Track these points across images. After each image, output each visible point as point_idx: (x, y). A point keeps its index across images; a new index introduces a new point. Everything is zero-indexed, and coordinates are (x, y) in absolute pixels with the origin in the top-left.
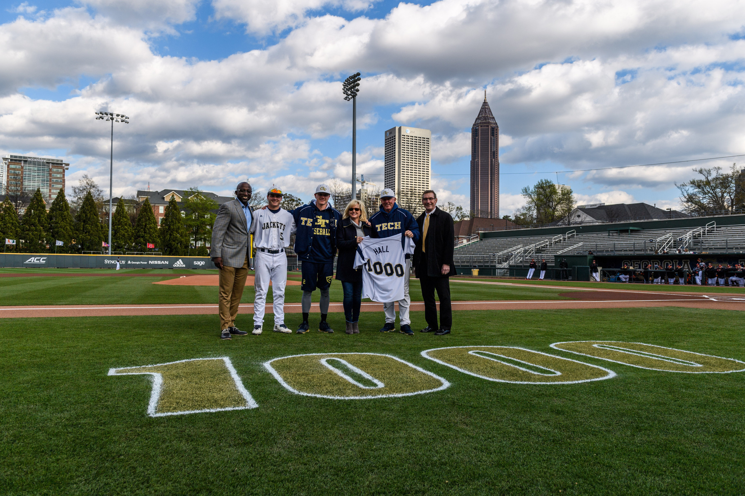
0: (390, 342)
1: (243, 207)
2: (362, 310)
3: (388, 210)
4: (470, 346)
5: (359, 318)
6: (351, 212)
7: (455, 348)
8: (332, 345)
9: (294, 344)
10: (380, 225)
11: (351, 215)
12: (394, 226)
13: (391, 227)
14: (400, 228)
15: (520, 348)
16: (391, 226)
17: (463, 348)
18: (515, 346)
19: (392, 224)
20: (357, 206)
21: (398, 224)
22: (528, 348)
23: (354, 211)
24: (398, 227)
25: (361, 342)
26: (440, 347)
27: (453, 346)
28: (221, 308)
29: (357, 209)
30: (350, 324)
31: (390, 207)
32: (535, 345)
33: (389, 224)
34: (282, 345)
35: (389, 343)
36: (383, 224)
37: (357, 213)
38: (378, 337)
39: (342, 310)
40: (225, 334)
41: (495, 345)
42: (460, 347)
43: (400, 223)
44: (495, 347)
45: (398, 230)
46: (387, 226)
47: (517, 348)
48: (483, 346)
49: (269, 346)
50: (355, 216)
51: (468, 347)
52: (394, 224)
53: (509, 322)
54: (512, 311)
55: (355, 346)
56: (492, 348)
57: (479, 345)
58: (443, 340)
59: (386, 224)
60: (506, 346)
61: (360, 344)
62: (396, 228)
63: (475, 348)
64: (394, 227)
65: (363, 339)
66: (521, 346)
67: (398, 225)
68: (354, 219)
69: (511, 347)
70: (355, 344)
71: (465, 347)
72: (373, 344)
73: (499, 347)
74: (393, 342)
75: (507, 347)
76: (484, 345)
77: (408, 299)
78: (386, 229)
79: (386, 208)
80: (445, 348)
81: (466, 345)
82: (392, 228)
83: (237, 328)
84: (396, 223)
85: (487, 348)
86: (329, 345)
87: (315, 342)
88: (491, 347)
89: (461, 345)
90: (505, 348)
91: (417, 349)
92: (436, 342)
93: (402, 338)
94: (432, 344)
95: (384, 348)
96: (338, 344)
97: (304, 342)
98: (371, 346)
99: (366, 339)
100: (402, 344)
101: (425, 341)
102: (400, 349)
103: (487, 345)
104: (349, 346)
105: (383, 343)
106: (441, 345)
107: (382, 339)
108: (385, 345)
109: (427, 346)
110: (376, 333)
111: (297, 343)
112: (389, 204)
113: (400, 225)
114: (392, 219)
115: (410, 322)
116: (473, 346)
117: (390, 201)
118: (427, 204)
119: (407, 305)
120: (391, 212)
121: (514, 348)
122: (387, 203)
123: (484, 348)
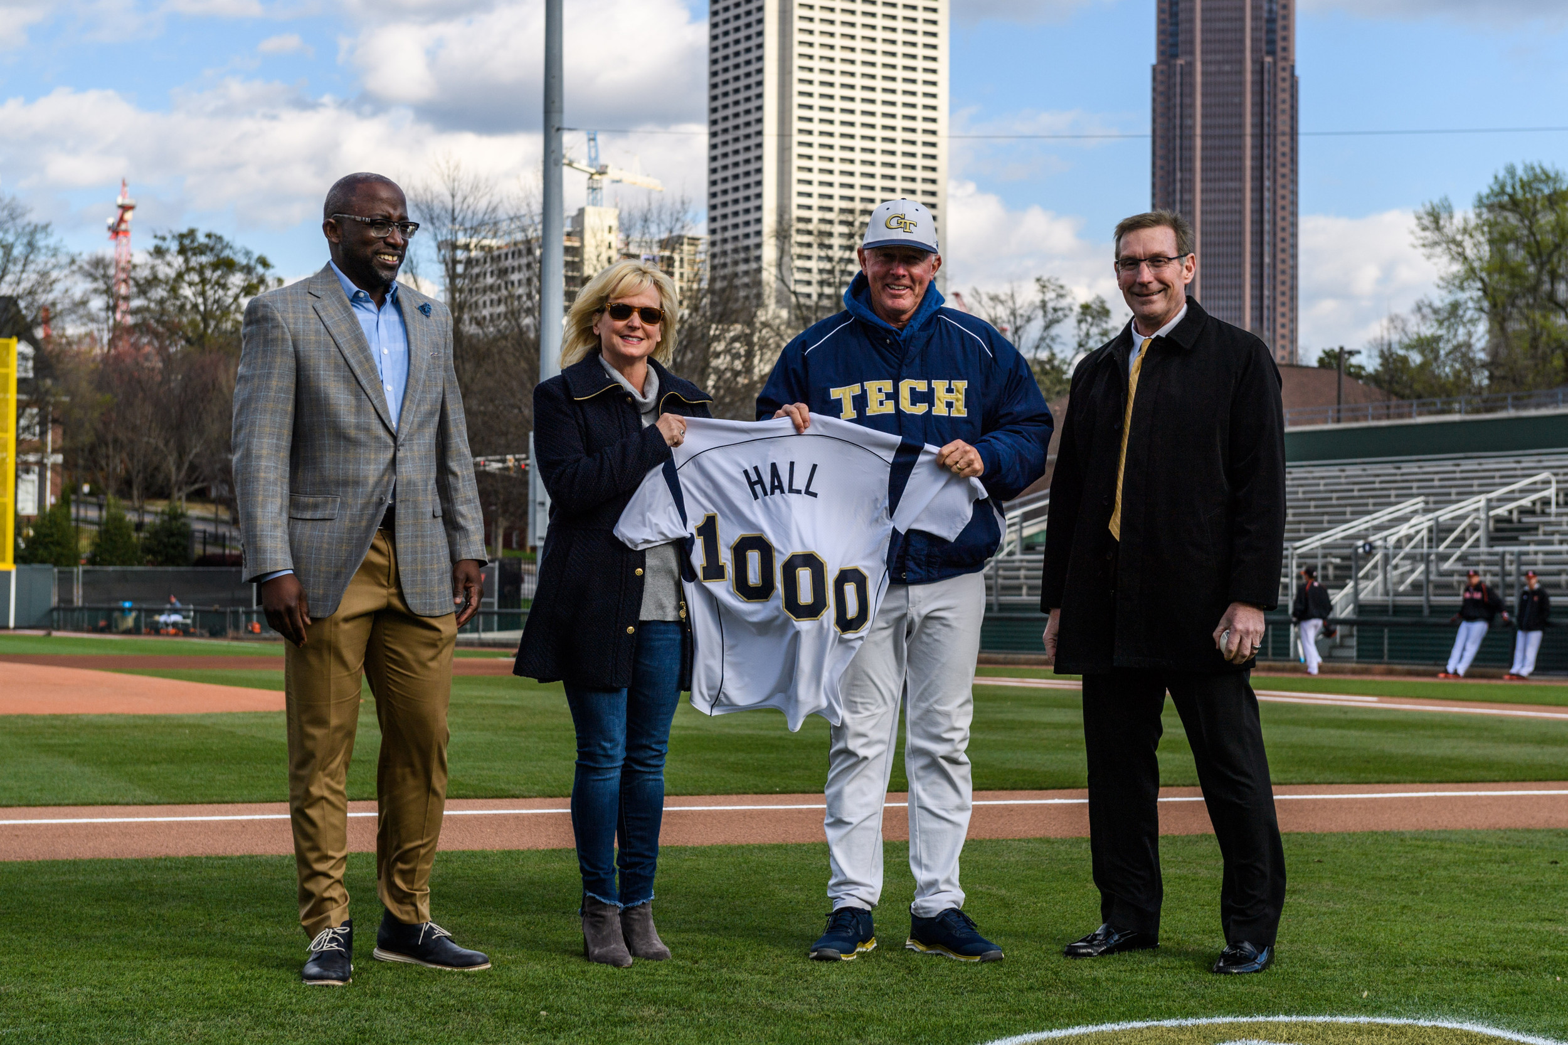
0: (802, 1001)
1: (355, 299)
3: (897, 314)
4: (1218, 1020)
7: (1140, 1031)
8: (506, 1019)
9: (305, 1018)
10: (856, 389)
11: (617, 340)
12: (928, 397)
13: (913, 403)
14: (960, 411)
15: (1468, 1026)
16: (916, 397)
17: (1181, 1028)
18: (1444, 1014)
19: (921, 386)
20: (648, 299)
21: (950, 390)
22: (1509, 1026)
23: (636, 319)
24: (949, 405)
25: (654, 1000)
26: (1067, 1026)
27: (1129, 1016)
29: (650, 315)
30: (609, 914)
31: (907, 301)
32: (1540, 1011)
33: (905, 386)
34: (245, 1020)
35: (798, 1007)
36: (871, 386)
37: (648, 336)
38: (739, 977)
40: (323, 958)
41: (1343, 1011)
42: (1168, 1023)
43: (962, 385)
44: (1341, 1019)
45: (949, 419)
46: (894, 396)
47: (1455, 1025)
48: (1282, 1018)
49: (177, 1029)
50: (636, 349)
51: (1203, 1021)
52: (931, 390)
53: (1392, 892)
54: (1400, 837)
55: (624, 1023)
56: (1326, 1026)
57: (1259, 1011)
58: (1070, 985)
59: (887, 385)
60: (1398, 1015)
61: (649, 1011)
62: (940, 410)
63: (1239, 1025)
64: (931, 404)
65: (660, 989)
66: (1472, 1016)
67: (949, 397)
69: (1422, 1022)
70: (624, 1012)
71: (1190, 1022)
72: (718, 1014)
73: (1363, 1019)
74: (820, 999)
75: (1403, 1021)
76: (1288, 1013)
77: (964, 778)
78: (889, 408)
79: (889, 302)
80: (1092, 1029)
81: (1194, 1014)
82: (921, 409)
83: (441, 931)
84: (940, 386)
85: (1304, 1025)
86: (488, 1022)
87: (411, 1005)
88: (1320, 1019)
89: (1171, 1015)
90: (1395, 1028)
91: (948, 1034)
92: (1037, 1000)
93: (865, 981)
94: (1021, 1011)
95: (777, 1031)
96: (537, 1013)
97: (358, 1007)
98: (708, 1023)
99: (677, 989)
100: (867, 1011)
101: (982, 997)
102: (858, 1035)
103: (1298, 1014)
104: (594, 1023)
105: (767, 1009)
106: (1069, 1016)
107: (759, 987)
108: (780, 1018)
109: (995, 1018)
110: (726, 955)
111: (321, 1012)
112: (906, 281)
113: (962, 397)
114: (917, 361)
115: (964, 895)
116: (1229, 1019)
117: (917, 270)
118: (1136, 289)
119: (961, 808)
120: (916, 325)
121: (1439, 1024)
122: (898, 277)
123: (1286, 1025)
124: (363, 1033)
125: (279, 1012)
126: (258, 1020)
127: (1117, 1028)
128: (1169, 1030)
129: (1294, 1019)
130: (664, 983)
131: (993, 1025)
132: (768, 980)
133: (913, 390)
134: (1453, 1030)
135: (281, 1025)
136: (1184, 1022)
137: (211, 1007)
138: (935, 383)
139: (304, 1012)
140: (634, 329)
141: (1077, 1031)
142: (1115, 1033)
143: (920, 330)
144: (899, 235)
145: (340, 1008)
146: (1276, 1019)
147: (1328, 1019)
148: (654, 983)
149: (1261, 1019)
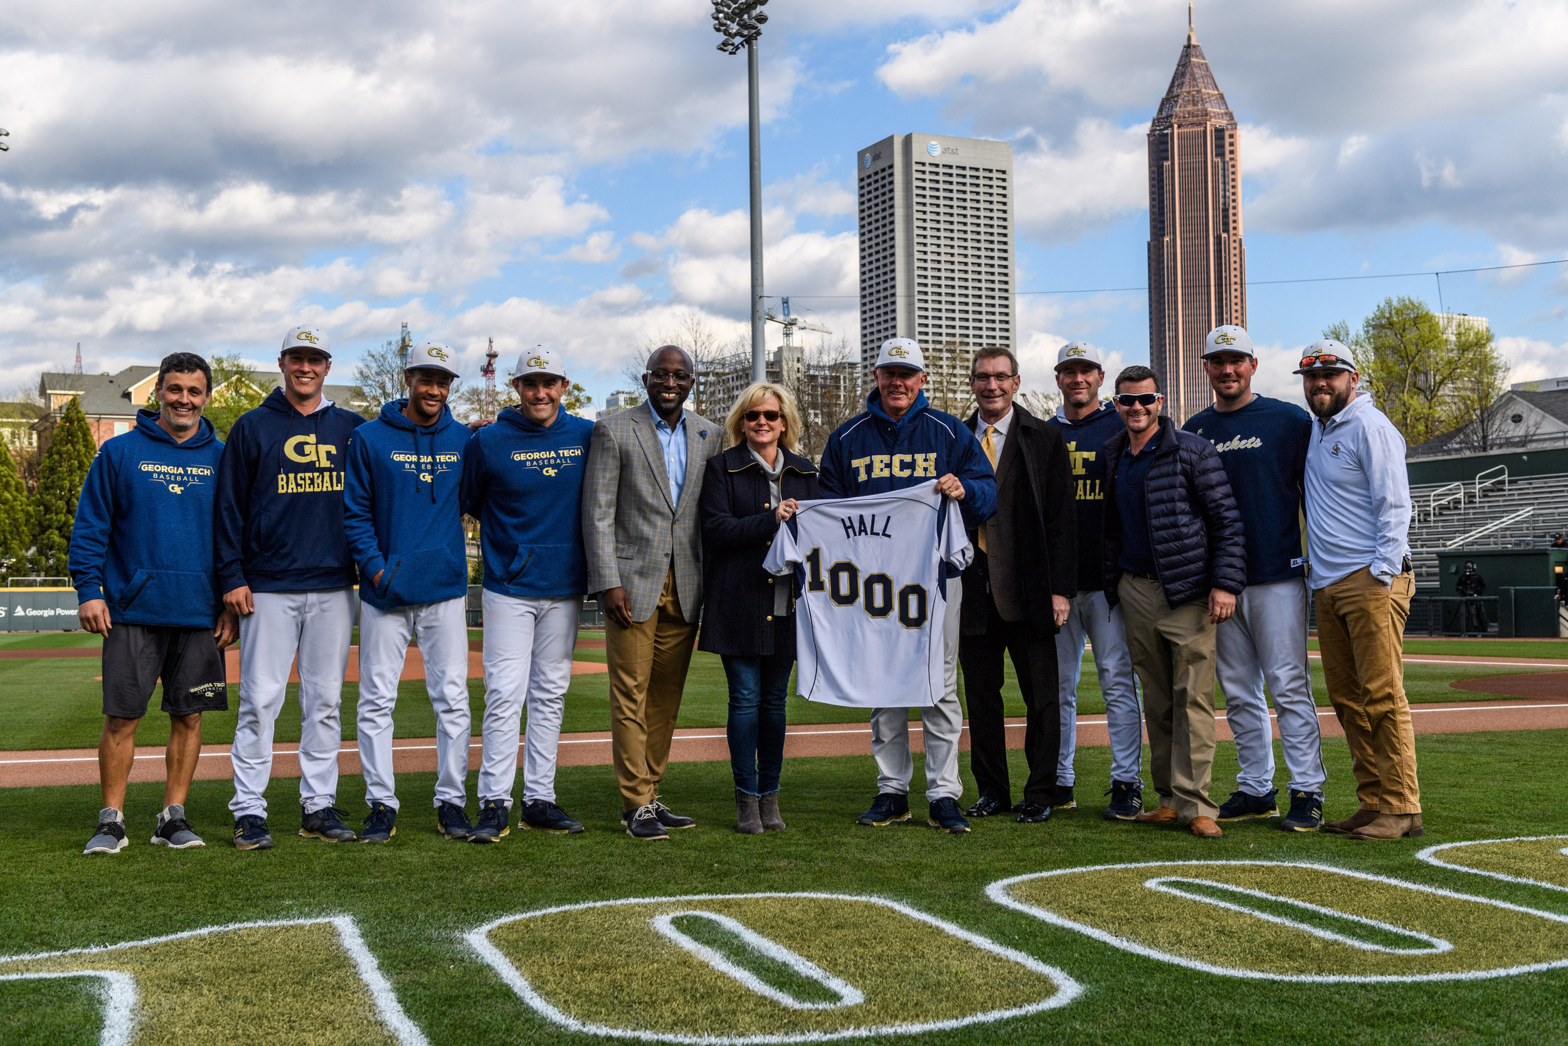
0: (883, 855)
3: (896, 410)
4: (1151, 863)
5: (780, 780)
6: (753, 424)
7: (1100, 872)
8: (692, 869)
9: (565, 870)
10: (867, 460)
11: (752, 434)
12: (912, 466)
13: (902, 469)
14: (930, 470)
15: (1316, 866)
16: (904, 466)
17: (1127, 870)
18: (1301, 859)
19: (908, 458)
20: (771, 405)
21: (926, 460)
22: (1344, 866)
23: (763, 420)
24: (926, 469)
25: (788, 856)
26: (1050, 869)
27: (1094, 863)
28: (620, 746)
29: (771, 416)
30: (750, 801)
31: (902, 402)
33: (897, 459)
35: (880, 859)
36: (877, 459)
37: (772, 429)
38: (845, 840)
41: (1235, 857)
42: (1118, 866)
43: (933, 456)
44: (1233, 863)
45: (926, 478)
46: (889, 466)
47: (1309, 866)
48: (1194, 862)
49: (484, 878)
50: (766, 438)
51: (1142, 865)
52: (914, 461)
55: (766, 870)
56: (1223, 867)
57: (1180, 858)
58: (1059, 843)
59: (886, 458)
60: (1272, 859)
61: (783, 863)
62: (920, 473)
63: (1165, 867)
64: (914, 469)
65: (793, 848)
66: (1320, 860)
67: (925, 464)
68: (760, 447)
69: (1286, 864)
70: (768, 864)
71: (1133, 865)
72: (828, 864)
73: (1248, 862)
74: (895, 854)
75: (1274, 863)
76: (1198, 859)
77: (955, 712)
78: (886, 473)
79: (890, 404)
80: (1068, 871)
81: (1136, 861)
84: (919, 457)
85: (1208, 867)
86: (680, 871)
87: (634, 862)
88: (1219, 863)
89: (1121, 861)
90: (1268, 868)
91: (974, 875)
92: (1036, 852)
93: (925, 841)
94: (1024, 860)
95: (864, 875)
96: (712, 865)
97: (599, 863)
98: (821, 870)
99: (803, 848)
100: (924, 861)
101: (1000, 851)
102: (916, 877)
103: (1205, 859)
104: (747, 871)
105: (859, 861)
106: (1054, 862)
107: (857, 846)
108: (867, 866)
109: (1007, 864)
110: (839, 826)
111: (575, 866)
112: (902, 390)
113: (933, 464)
114: (906, 443)
115: (961, 788)
116: (1159, 863)
117: (910, 382)
119: (952, 731)
120: (907, 418)
121: (1298, 864)
122: (897, 387)
123: (1196, 867)
124: (600, 879)
125: (549, 866)
126: (535, 872)
127: (1084, 869)
128: (1118, 871)
129: (1202, 862)
130: (796, 844)
131: (1004, 869)
132: (863, 842)
133: (902, 461)
134: (1306, 869)
135: (550, 875)
136: (1129, 866)
137: (506, 864)
138: (917, 456)
139: (564, 866)
140: (761, 425)
141: (1059, 872)
142: (1083, 873)
143: (909, 422)
144: (897, 359)
145: (587, 863)
146: (1190, 863)
147: (1224, 862)
148: (790, 845)
149: (1181, 863)
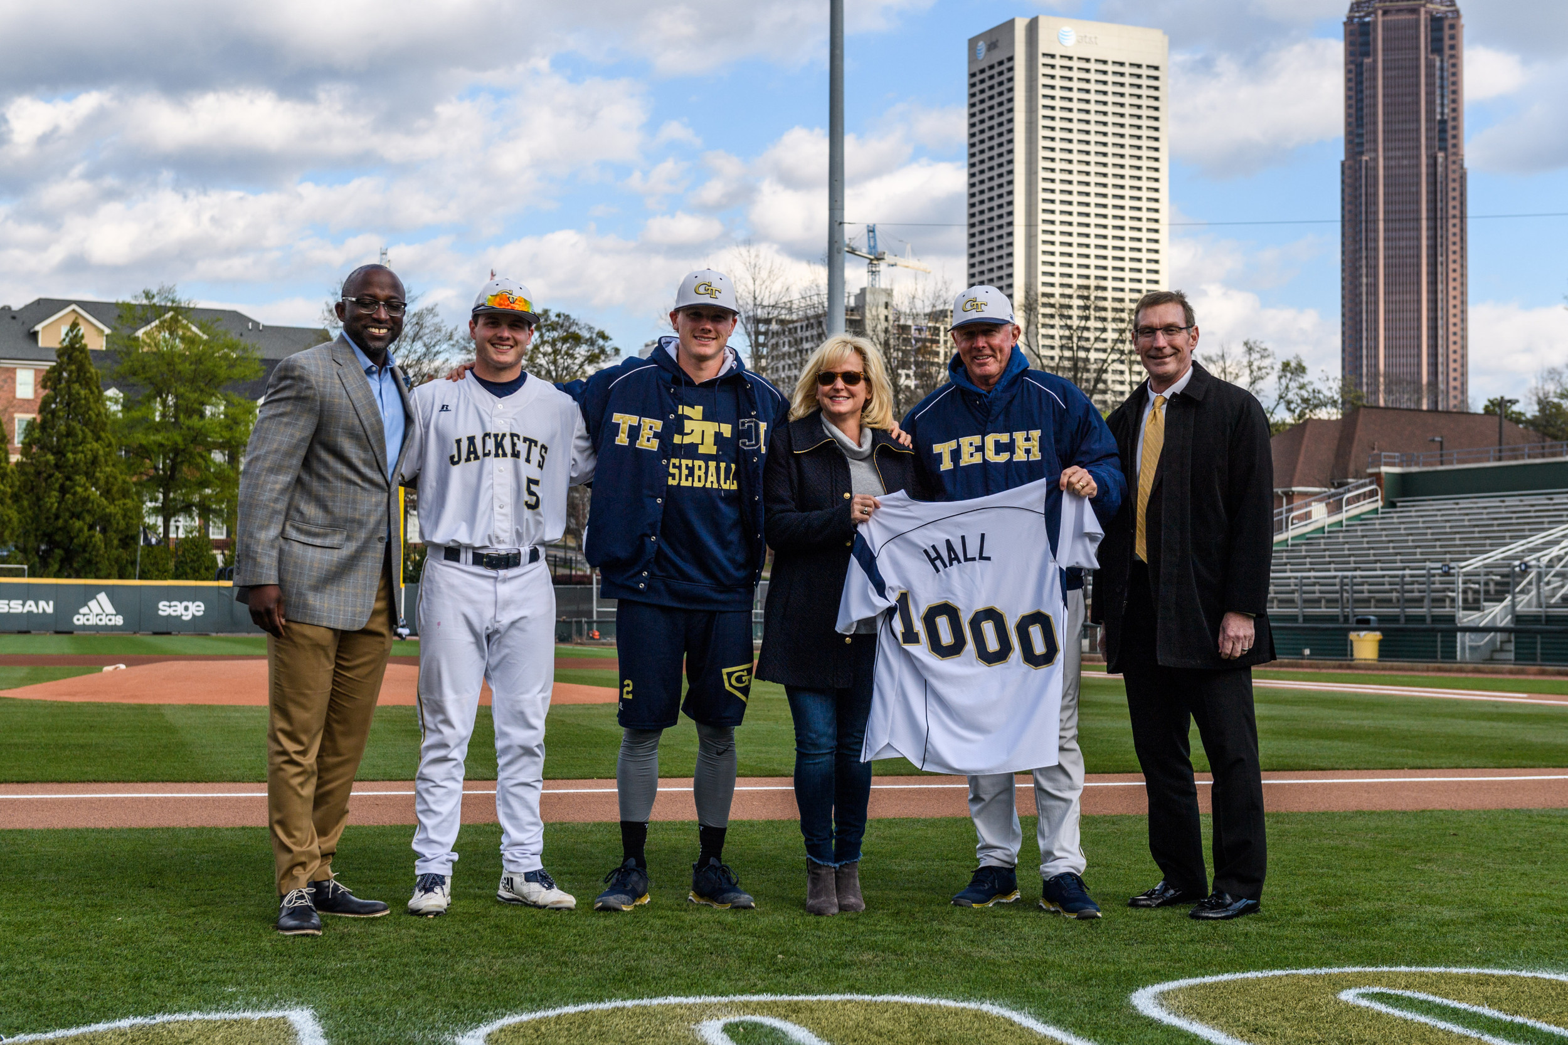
0: (997, 949)
1: (369, 372)
2: (876, 810)
3: (986, 378)
4: (1347, 970)
5: (863, 847)
6: (827, 388)
7: (1280, 978)
8: (749, 961)
9: (585, 957)
10: (953, 444)
11: (826, 401)
12: (1010, 447)
13: (997, 453)
14: (1036, 456)
16: (999, 448)
17: (1315, 977)
18: (1544, 967)
19: (1004, 438)
20: (852, 364)
21: (1027, 439)
23: (840, 384)
24: (1028, 451)
25: (873, 947)
26: (1218, 973)
27: (1272, 966)
28: (277, 802)
29: (851, 378)
30: (823, 871)
31: (993, 367)
33: (990, 440)
34: (537, 959)
35: (992, 954)
36: (965, 441)
37: (852, 395)
38: (947, 928)
39: (792, 812)
40: (294, 913)
41: (1456, 963)
42: (1304, 972)
43: (1036, 434)
44: (1454, 970)
45: (1028, 463)
46: (981, 449)
47: (1553, 976)
48: (1403, 969)
49: (481, 965)
50: (844, 407)
51: (1335, 970)
52: (1012, 441)
53: (1514, 862)
54: (1529, 814)
55: (846, 965)
56: (1441, 976)
57: (1384, 962)
58: (1226, 939)
59: (976, 439)
60: (1504, 967)
61: (867, 956)
62: (1020, 456)
63: (1366, 974)
64: (1013, 452)
65: (880, 937)
67: (1027, 445)
68: (838, 418)
69: (1524, 974)
70: (847, 957)
71: (1324, 971)
72: (925, 959)
73: (1473, 970)
74: (1013, 949)
75: (1508, 972)
76: (1408, 964)
77: (1074, 763)
78: (977, 458)
79: (978, 371)
80: (1239, 976)
81: (1328, 964)
82: (1004, 457)
83: (343, 888)
84: (1019, 436)
85: (1421, 975)
86: (734, 963)
87: (674, 949)
88: (1436, 970)
89: (1308, 964)
90: (1500, 978)
91: (1116, 979)
92: (1196, 950)
93: (1051, 932)
94: (1180, 960)
95: (973, 974)
96: (775, 956)
97: (629, 950)
98: (916, 967)
99: (893, 937)
100: (1051, 958)
101: (1149, 947)
102: (1040, 979)
103: (1418, 965)
104: (821, 966)
105: (966, 955)
106: (1220, 965)
107: (962, 936)
108: (976, 963)
109: (1158, 965)
110: (938, 909)
111: (598, 953)
112: (988, 351)
113: (1037, 444)
114: (1001, 418)
115: (1084, 861)
116: (1357, 969)
118: (1152, 353)
119: (1072, 788)
120: (1000, 388)
121: (1539, 975)
122: (981, 349)
123: (1406, 974)
124: (630, 970)
125: (564, 952)
126: (547, 959)
127: (1260, 975)
128: (1305, 977)
129: (1413, 969)
130: (884, 932)
131: (1155, 972)
132: (971, 931)
133: (997, 443)
134: (1550, 981)
135: (565, 963)
136: (1318, 971)
137: (510, 948)
138: (1016, 435)
139: (584, 952)
140: (838, 391)
141: (1226, 977)
142: (1258, 979)
143: (1003, 392)
144: (973, 315)
145: (613, 949)
146: (1398, 969)
147: (1442, 969)
148: (875, 932)
149: (1386, 969)
